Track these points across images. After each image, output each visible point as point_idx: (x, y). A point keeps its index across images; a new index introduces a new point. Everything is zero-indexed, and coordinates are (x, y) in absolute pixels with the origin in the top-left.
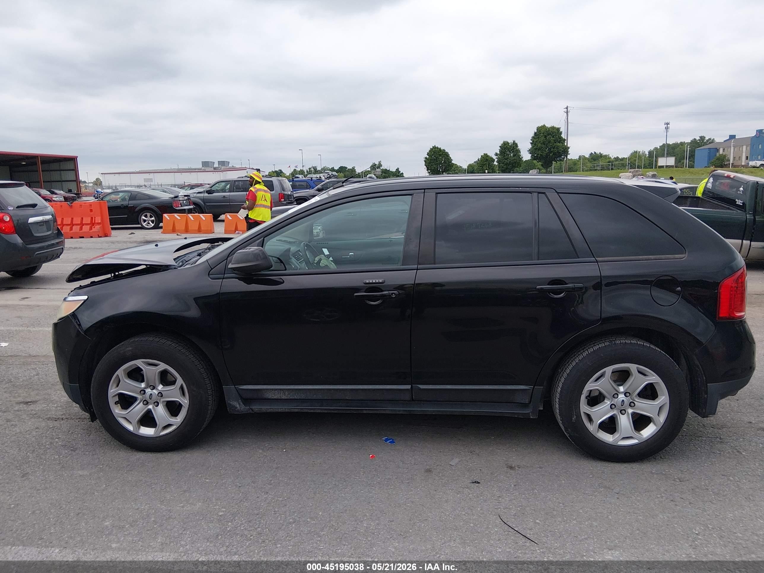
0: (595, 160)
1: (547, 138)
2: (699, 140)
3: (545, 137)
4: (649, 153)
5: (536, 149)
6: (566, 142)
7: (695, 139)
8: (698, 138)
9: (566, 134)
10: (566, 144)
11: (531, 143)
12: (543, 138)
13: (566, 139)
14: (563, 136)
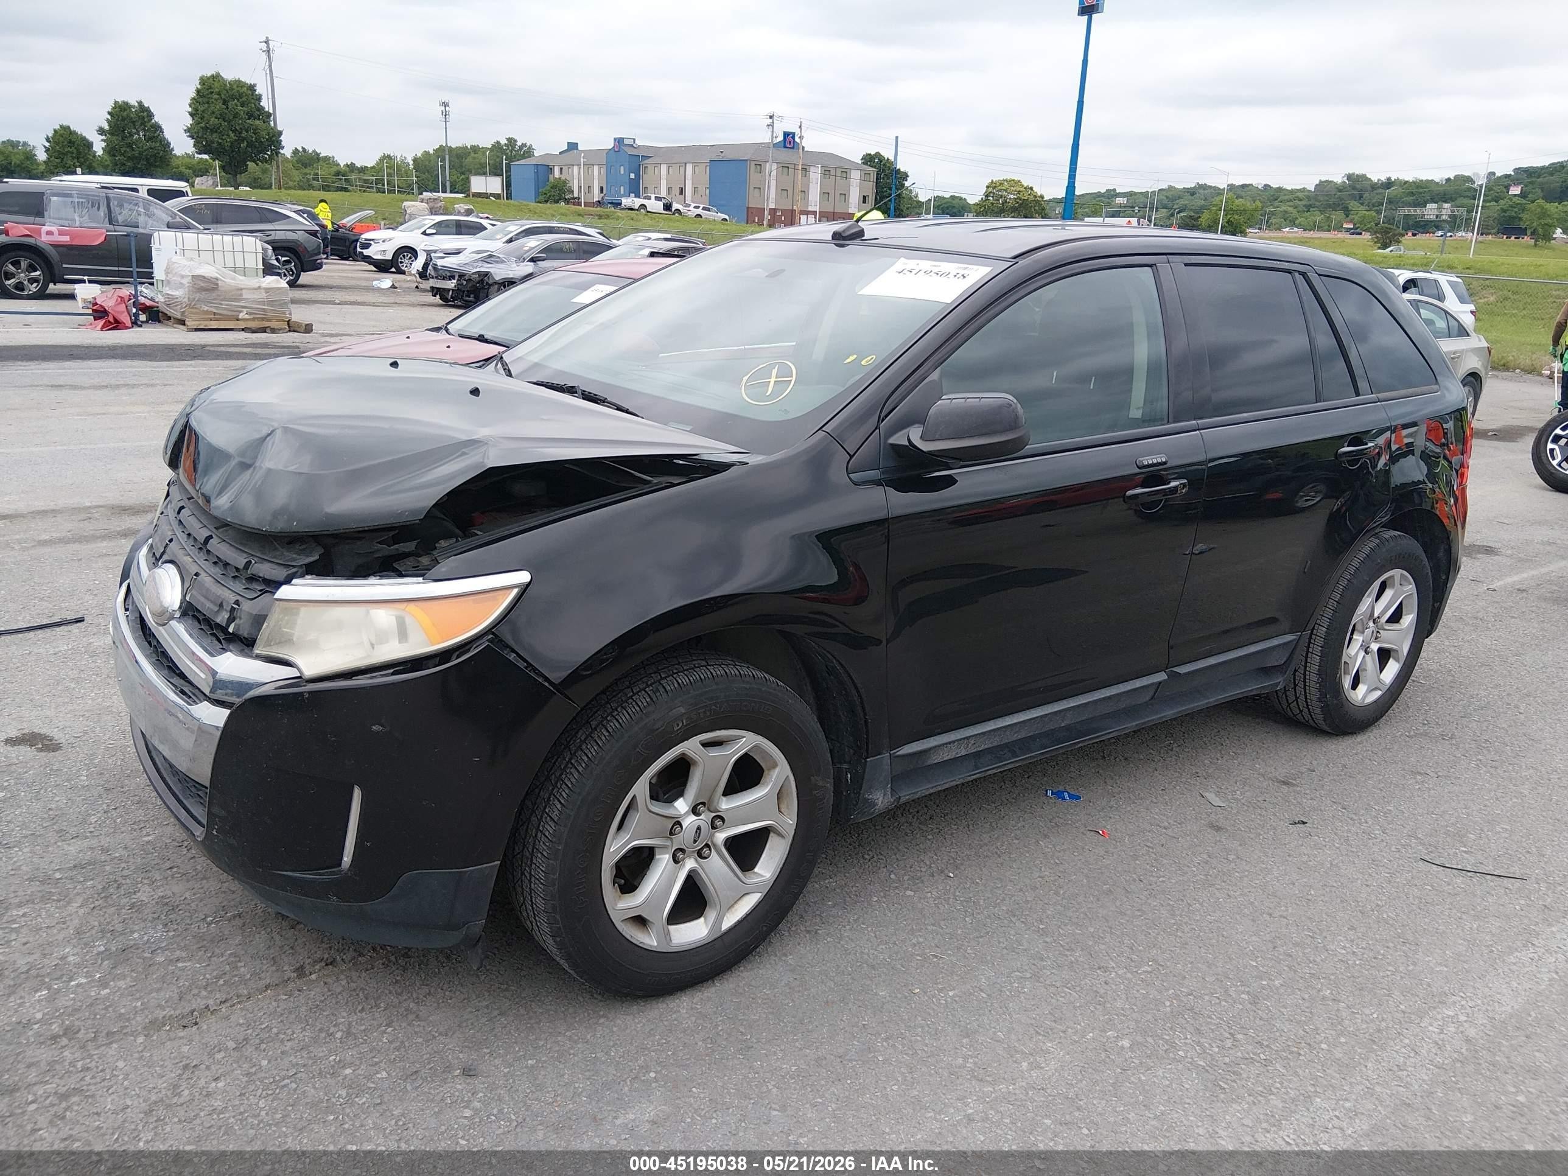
0: (305, 166)
1: (230, 107)
2: (505, 145)
3: (225, 102)
4: (414, 161)
5: (205, 129)
6: (272, 118)
7: (498, 142)
8: (503, 141)
9: (270, 101)
10: (272, 123)
11: (191, 114)
12: (219, 105)
13: (271, 111)
14: (265, 103)
